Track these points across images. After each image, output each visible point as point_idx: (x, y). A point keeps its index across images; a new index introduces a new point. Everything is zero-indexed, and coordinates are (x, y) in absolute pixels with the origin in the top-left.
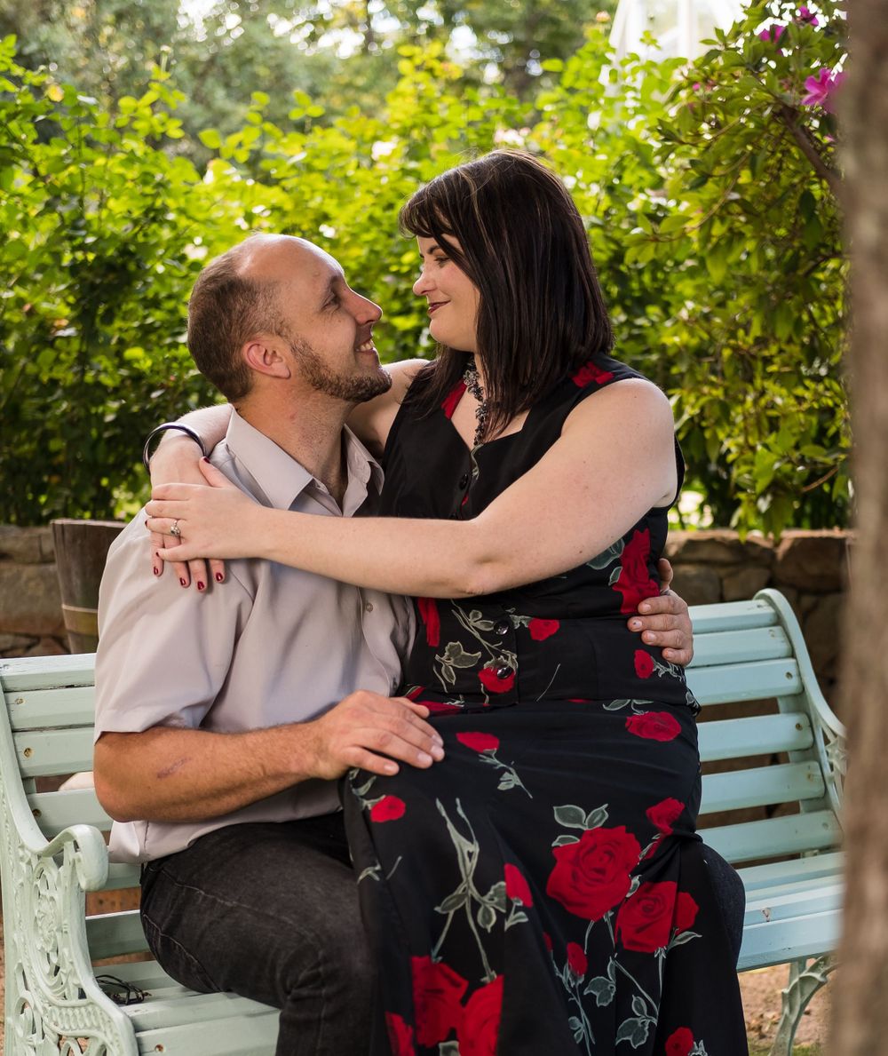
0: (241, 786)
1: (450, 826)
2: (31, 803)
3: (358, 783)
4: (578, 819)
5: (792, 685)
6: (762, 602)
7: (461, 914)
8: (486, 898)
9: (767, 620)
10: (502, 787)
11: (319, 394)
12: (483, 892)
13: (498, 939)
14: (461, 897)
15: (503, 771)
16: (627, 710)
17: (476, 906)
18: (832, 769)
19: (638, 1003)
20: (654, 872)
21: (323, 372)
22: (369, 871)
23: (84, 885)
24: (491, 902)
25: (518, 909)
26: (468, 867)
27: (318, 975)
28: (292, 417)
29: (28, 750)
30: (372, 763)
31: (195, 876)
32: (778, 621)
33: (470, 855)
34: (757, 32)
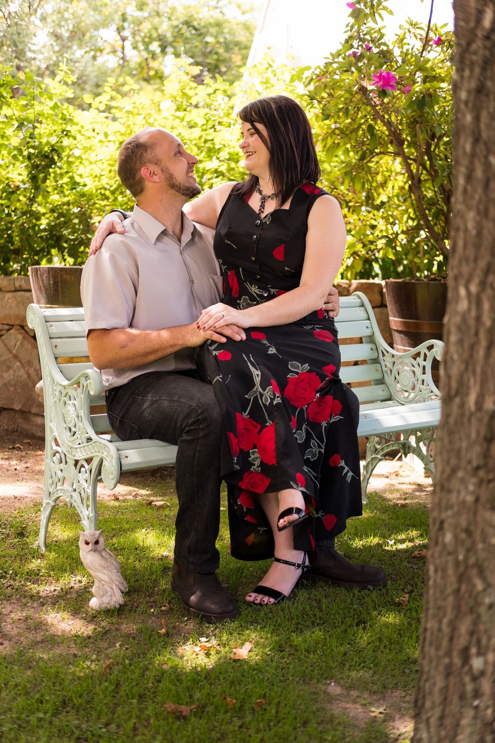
0: (157, 351)
1: (249, 364)
2: (59, 367)
3: (211, 345)
4: (297, 368)
5: (368, 332)
6: (355, 297)
7: (256, 398)
8: (265, 392)
9: (358, 304)
10: (269, 352)
11: (172, 191)
12: (264, 390)
13: (271, 409)
14: (255, 392)
15: (269, 347)
16: (313, 328)
17: (261, 395)
18: (386, 367)
19: (313, 443)
20: (324, 392)
21: (174, 180)
22: (218, 378)
23: (92, 393)
24: (268, 393)
25: (278, 397)
26: (257, 380)
27: (199, 419)
28: (161, 201)
29: (56, 346)
30: (216, 337)
31: (136, 392)
32: (362, 305)
33: (258, 375)
34: (347, 54)
